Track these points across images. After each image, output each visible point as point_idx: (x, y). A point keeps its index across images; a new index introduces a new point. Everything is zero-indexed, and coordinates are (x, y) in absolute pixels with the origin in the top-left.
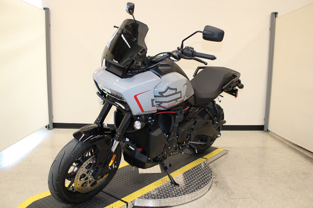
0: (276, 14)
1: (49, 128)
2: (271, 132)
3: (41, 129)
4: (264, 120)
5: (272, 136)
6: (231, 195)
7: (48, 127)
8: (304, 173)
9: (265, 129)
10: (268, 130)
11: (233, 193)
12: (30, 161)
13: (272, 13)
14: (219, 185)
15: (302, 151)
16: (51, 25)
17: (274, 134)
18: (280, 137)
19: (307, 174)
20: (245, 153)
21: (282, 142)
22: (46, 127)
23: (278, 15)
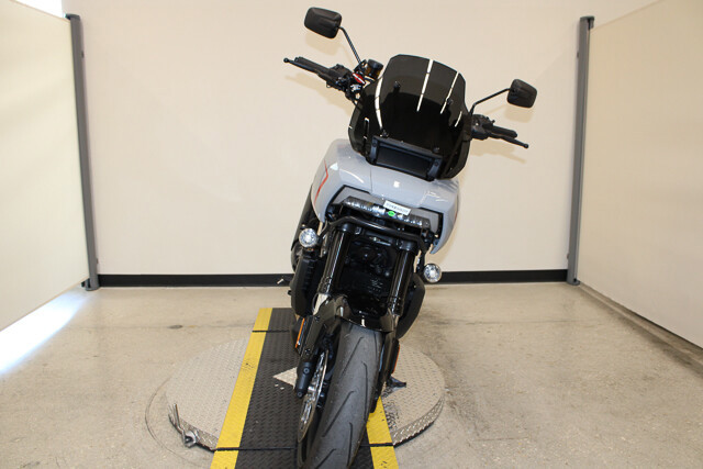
0: (589, 21)
1: (89, 286)
2: (584, 285)
3: (73, 289)
4: (568, 257)
5: (584, 294)
6: (482, 431)
7: (87, 285)
8: (645, 378)
9: (570, 278)
10: (575, 280)
11: (487, 427)
12: (45, 365)
13: (582, 19)
14: (457, 409)
15: (647, 327)
16: (85, 55)
17: (590, 289)
18: (601, 295)
19: (652, 379)
20: (521, 334)
21: (604, 307)
22: (83, 284)
23: (596, 23)
